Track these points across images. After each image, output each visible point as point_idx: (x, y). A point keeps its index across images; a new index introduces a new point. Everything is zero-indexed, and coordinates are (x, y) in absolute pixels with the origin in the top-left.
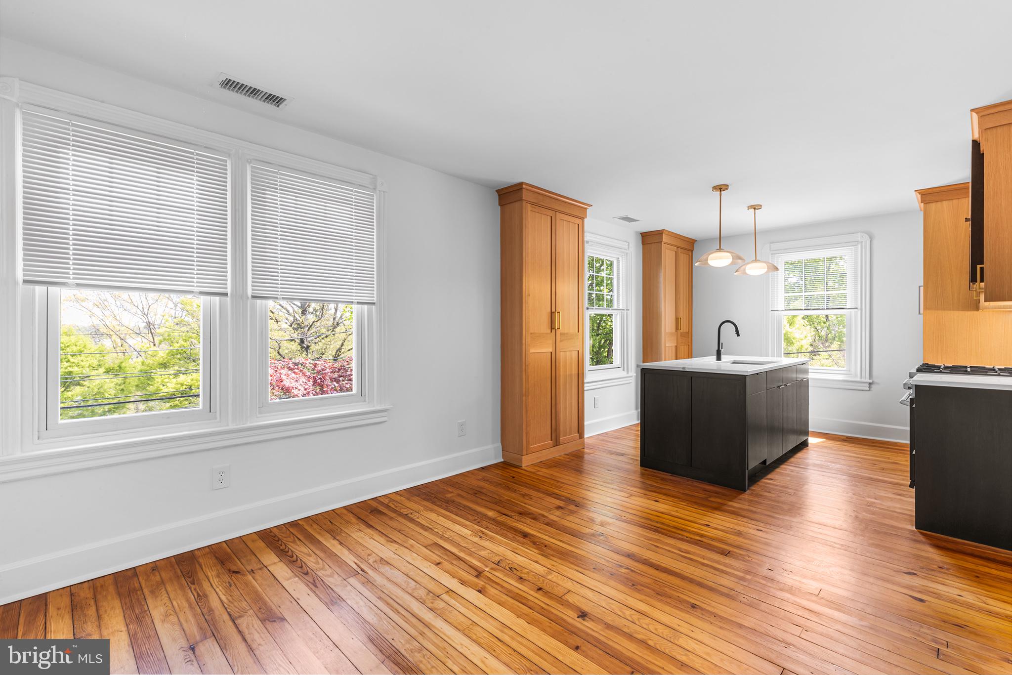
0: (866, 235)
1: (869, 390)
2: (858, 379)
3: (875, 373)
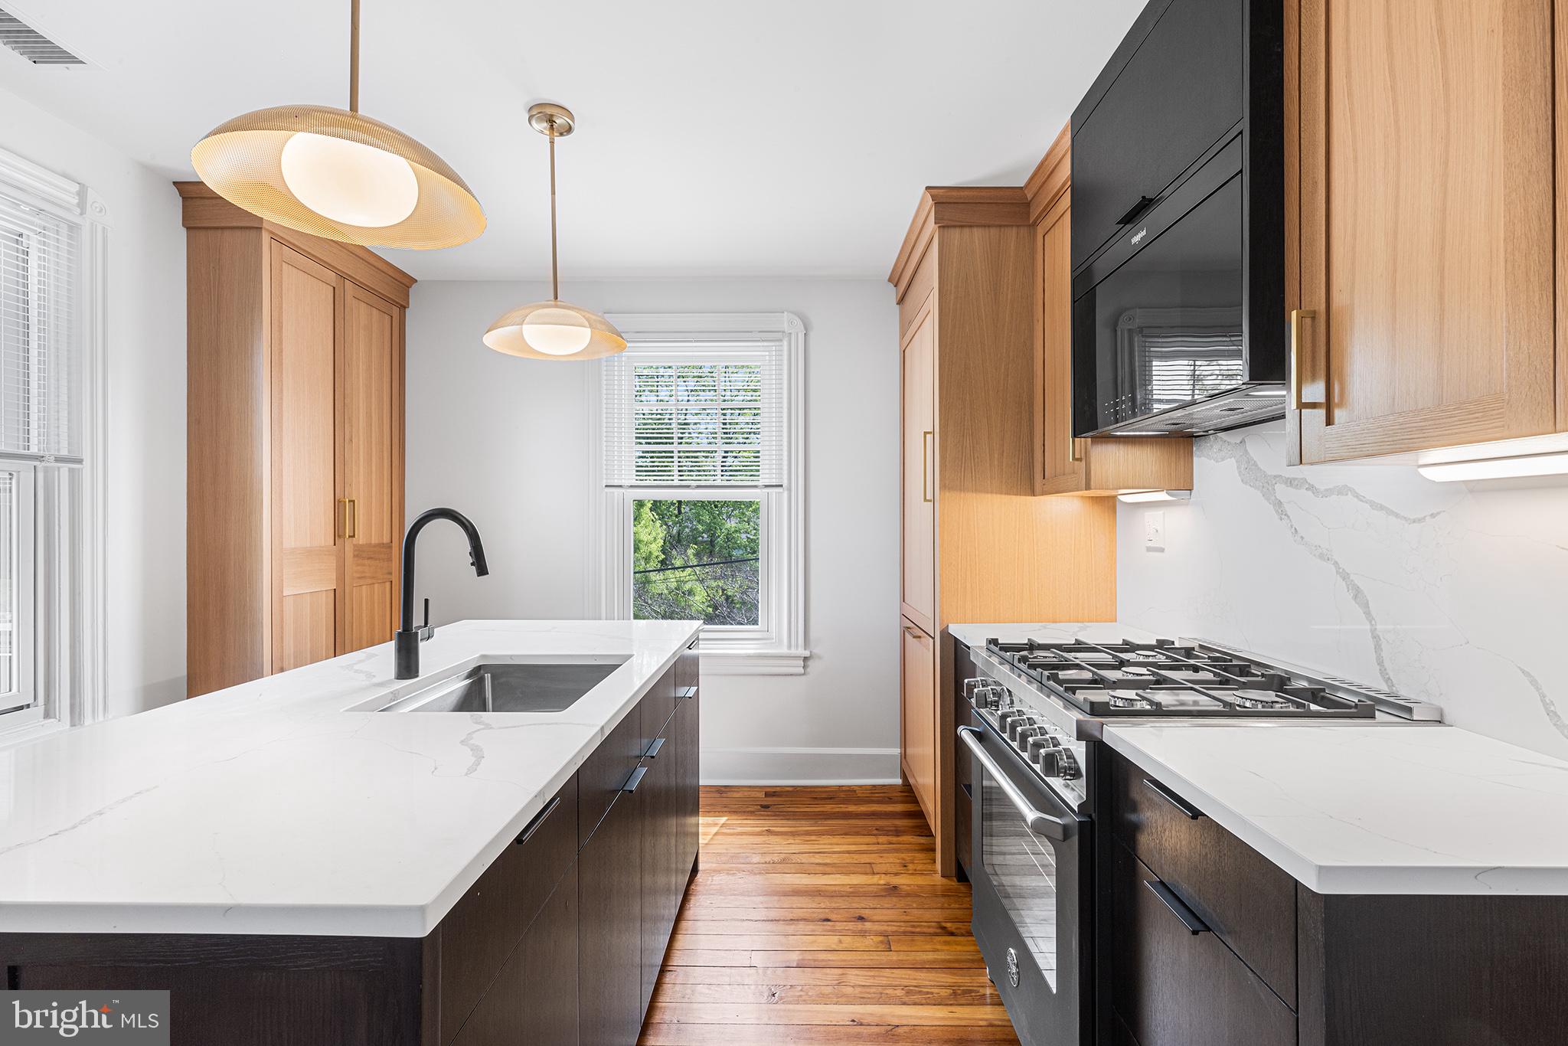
0: (797, 319)
1: (804, 674)
2: (784, 650)
3: (814, 634)
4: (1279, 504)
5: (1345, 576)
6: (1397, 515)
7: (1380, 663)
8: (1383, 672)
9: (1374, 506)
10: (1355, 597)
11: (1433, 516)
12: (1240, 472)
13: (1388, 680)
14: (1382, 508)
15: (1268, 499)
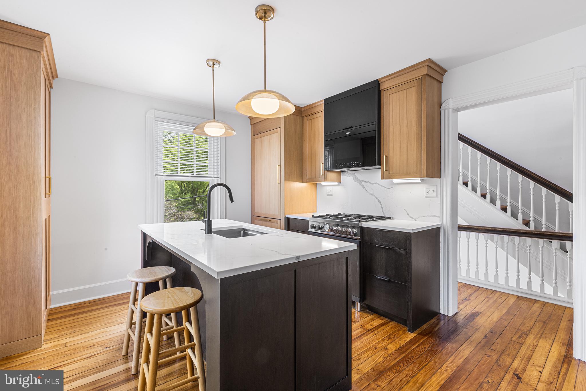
4: (363, 186)
5: (376, 198)
6: (386, 188)
7: (383, 212)
8: (383, 213)
9: (382, 186)
10: (378, 201)
11: (392, 188)
12: (354, 180)
13: (384, 214)
14: (383, 186)
15: (360, 185)
